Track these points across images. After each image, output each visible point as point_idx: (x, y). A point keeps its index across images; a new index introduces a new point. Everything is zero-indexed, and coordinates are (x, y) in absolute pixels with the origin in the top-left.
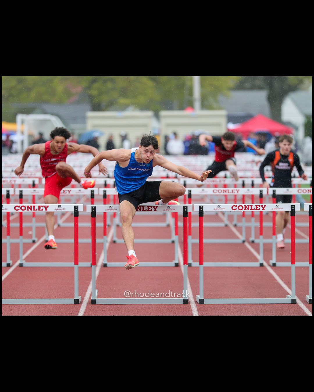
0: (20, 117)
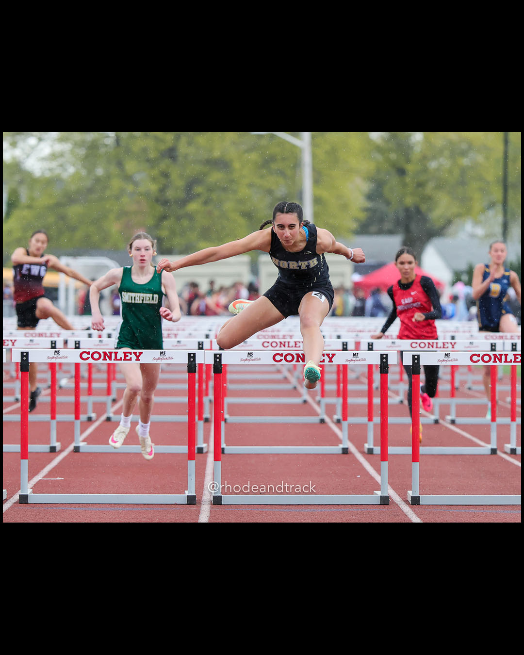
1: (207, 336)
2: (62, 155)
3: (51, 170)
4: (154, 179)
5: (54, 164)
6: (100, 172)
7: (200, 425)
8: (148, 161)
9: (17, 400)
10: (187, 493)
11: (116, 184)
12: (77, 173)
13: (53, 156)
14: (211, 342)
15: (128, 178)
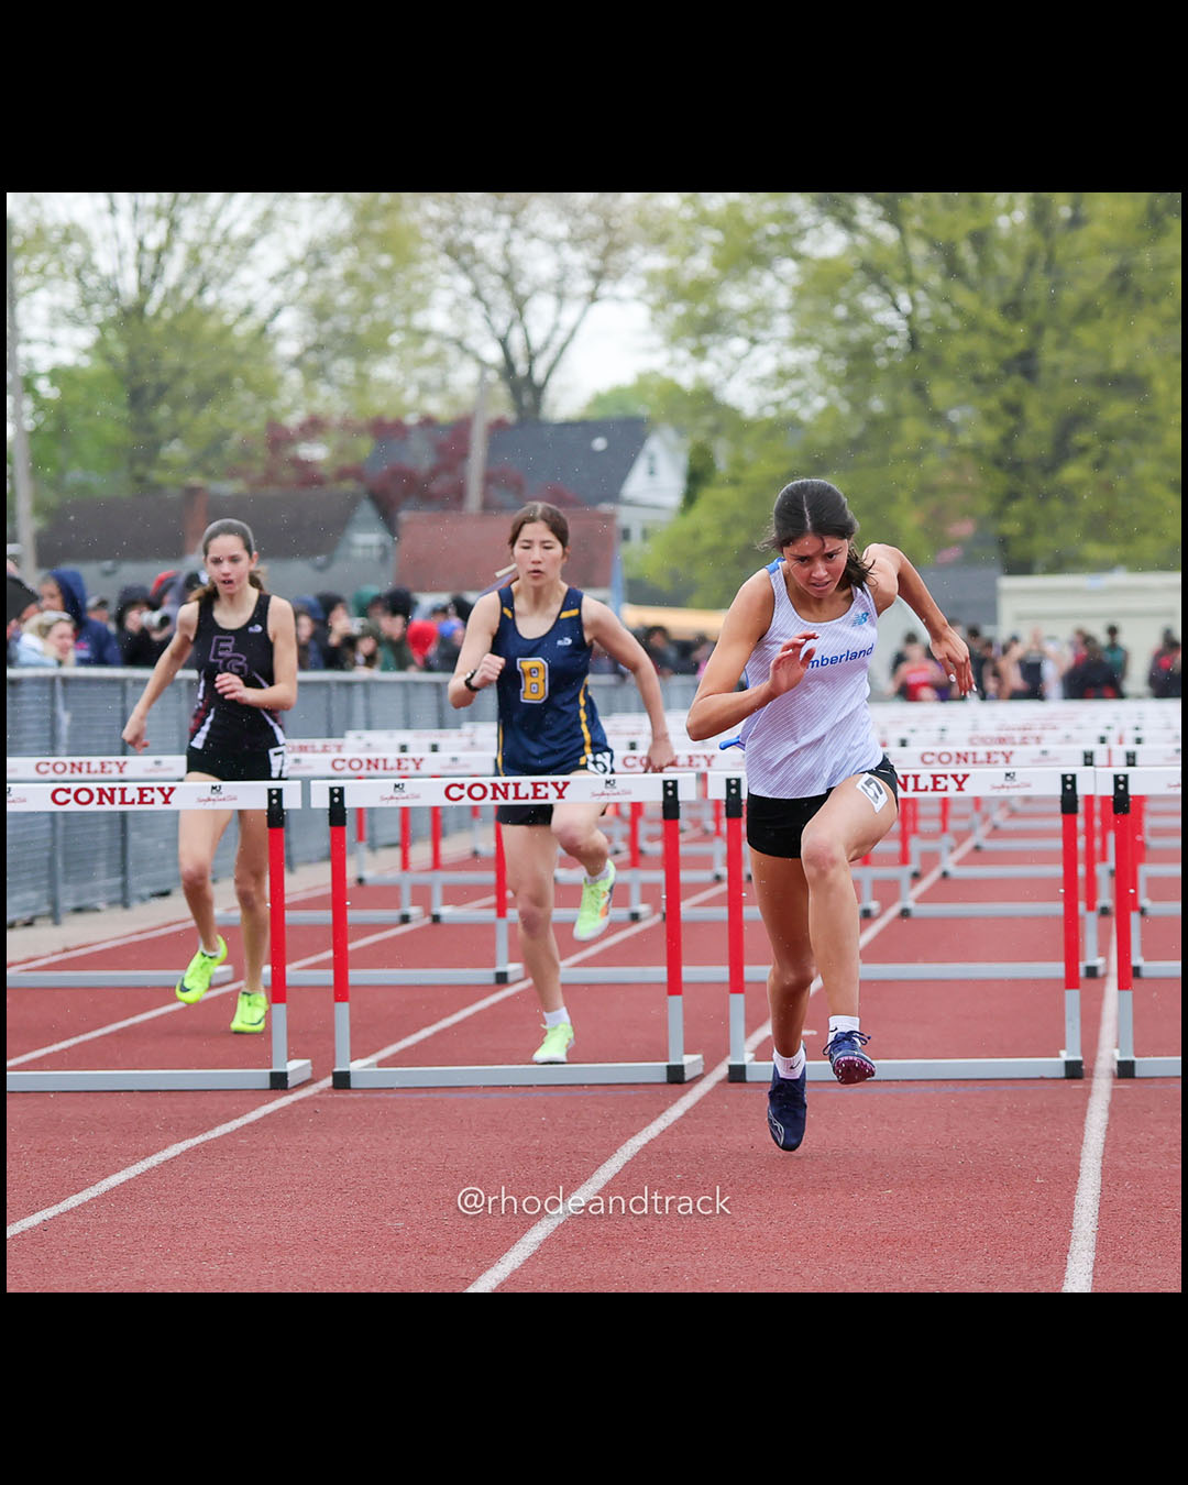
1: (1103, 740)
2: (798, 374)
3: (777, 404)
4: (990, 417)
5: (781, 394)
6: (877, 405)
7: (1090, 922)
8: (978, 380)
9: (718, 879)
10: (1065, 1056)
11: (912, 428)
12: (830, 409)
13: (782, 376)
14: (1110, 752)
15: (937, 417)
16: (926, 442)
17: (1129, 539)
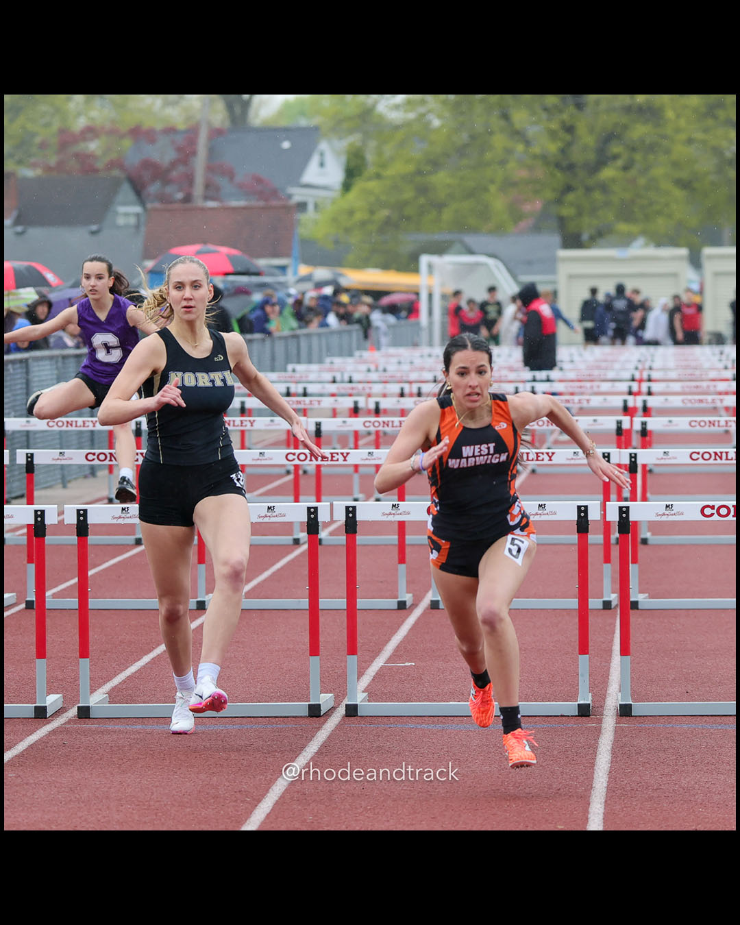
0: (425, 260)
12: (444, 127)
16: (509, 151)
17: (647, 218)
